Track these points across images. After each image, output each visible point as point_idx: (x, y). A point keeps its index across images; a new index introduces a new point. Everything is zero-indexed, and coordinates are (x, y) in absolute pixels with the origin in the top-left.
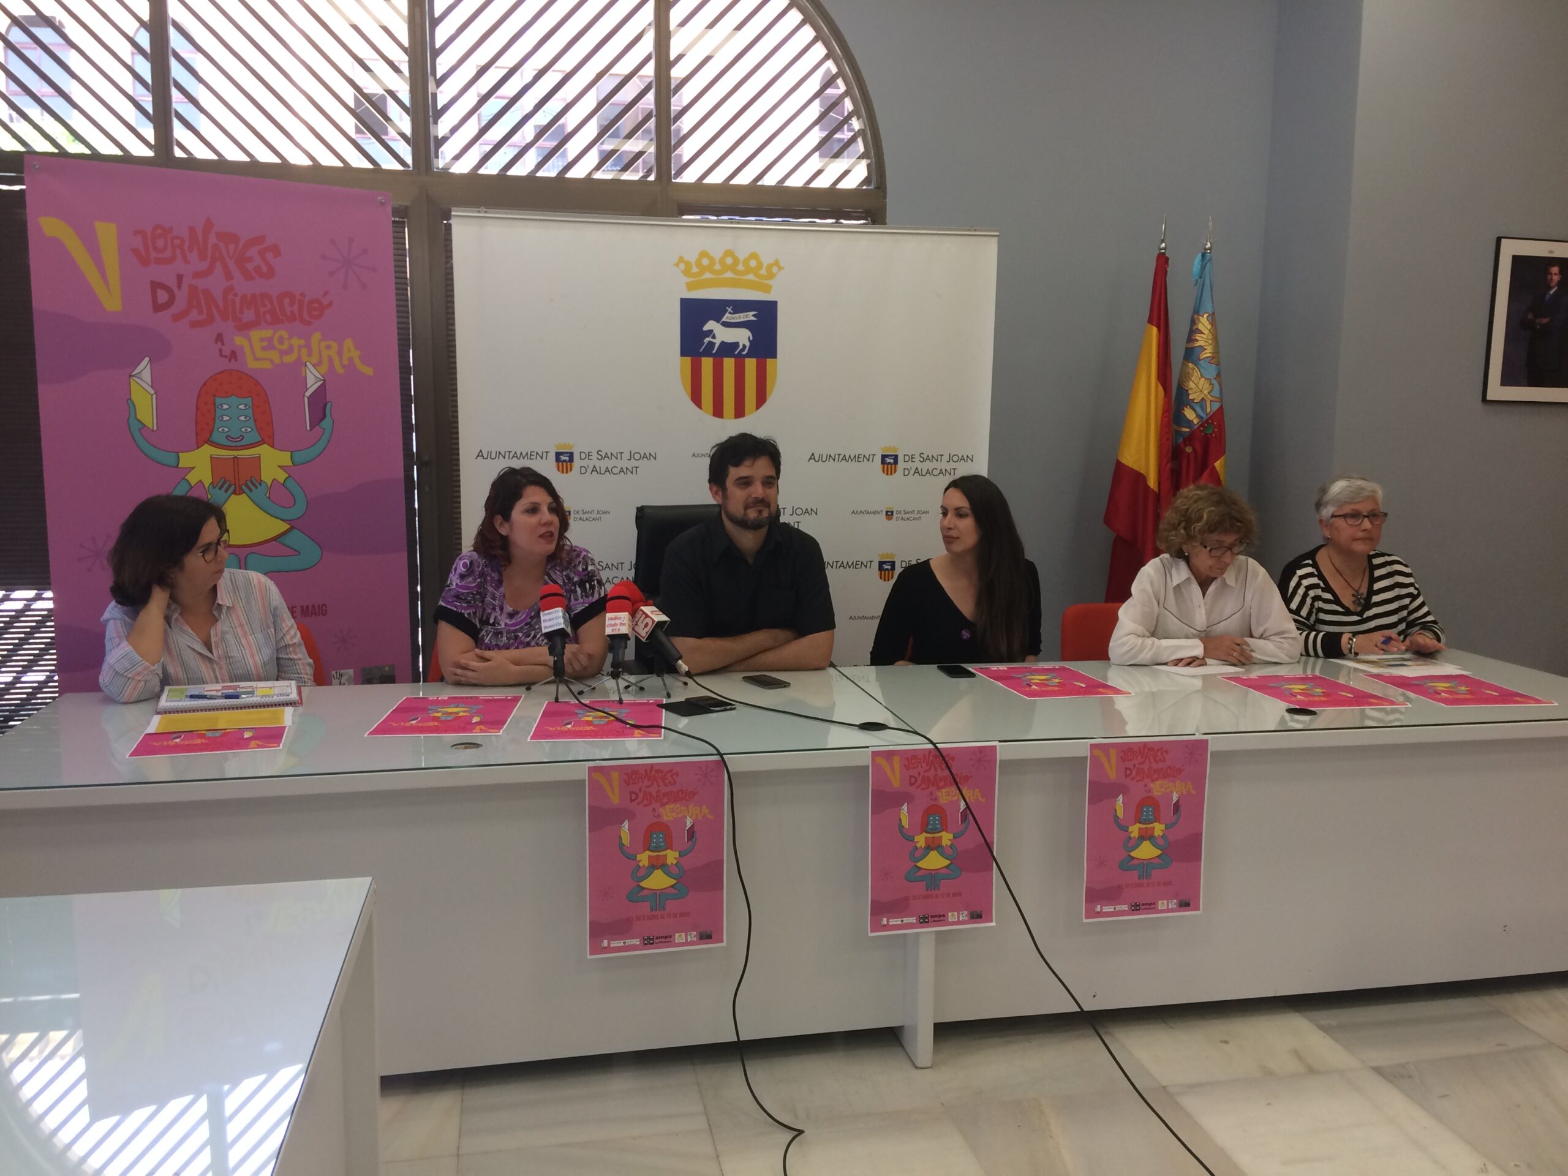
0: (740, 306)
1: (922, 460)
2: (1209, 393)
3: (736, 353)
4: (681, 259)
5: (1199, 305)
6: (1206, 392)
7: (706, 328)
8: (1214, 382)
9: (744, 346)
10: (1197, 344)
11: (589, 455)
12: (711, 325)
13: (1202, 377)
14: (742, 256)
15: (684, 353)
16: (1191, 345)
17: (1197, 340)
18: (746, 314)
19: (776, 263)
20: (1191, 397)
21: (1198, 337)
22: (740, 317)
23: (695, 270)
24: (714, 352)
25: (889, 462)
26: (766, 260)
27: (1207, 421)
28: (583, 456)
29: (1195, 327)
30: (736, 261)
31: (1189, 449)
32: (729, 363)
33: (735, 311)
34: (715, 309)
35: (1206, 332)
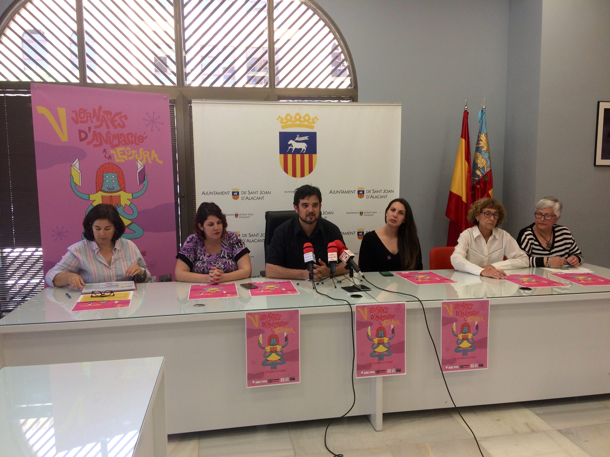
0: (302, 134)
1: (374, 192)
2: (486, 164)
3: (301, 152)
4: (279, 117)
5: (481, 131)
6: (484, 164)
7: (289, 143)
8: (488, 160)
9: (304, 150)
10: (480, 145)
11: (245, 193)
12: (291, 142)
13: (483, 158)
14: (302, 115)
15: (281, 153)
16: (478, 146)
17: (481, 144)
18: (304, 137)
19: (316, 117)
20: (479, 166)
21: (481, 142)
22: (302, 138)
23: (285, 121)
24: (292, 152)
25: (361, 193)
26: (312, 117)
27: (485, 175)
28: (243, 193)
29: (479, 139)
30: (300, 117)
31: (478, 186)
32: (298, 156)
33: (300, 136)
34: (293, 136)
35: (484, 140)
